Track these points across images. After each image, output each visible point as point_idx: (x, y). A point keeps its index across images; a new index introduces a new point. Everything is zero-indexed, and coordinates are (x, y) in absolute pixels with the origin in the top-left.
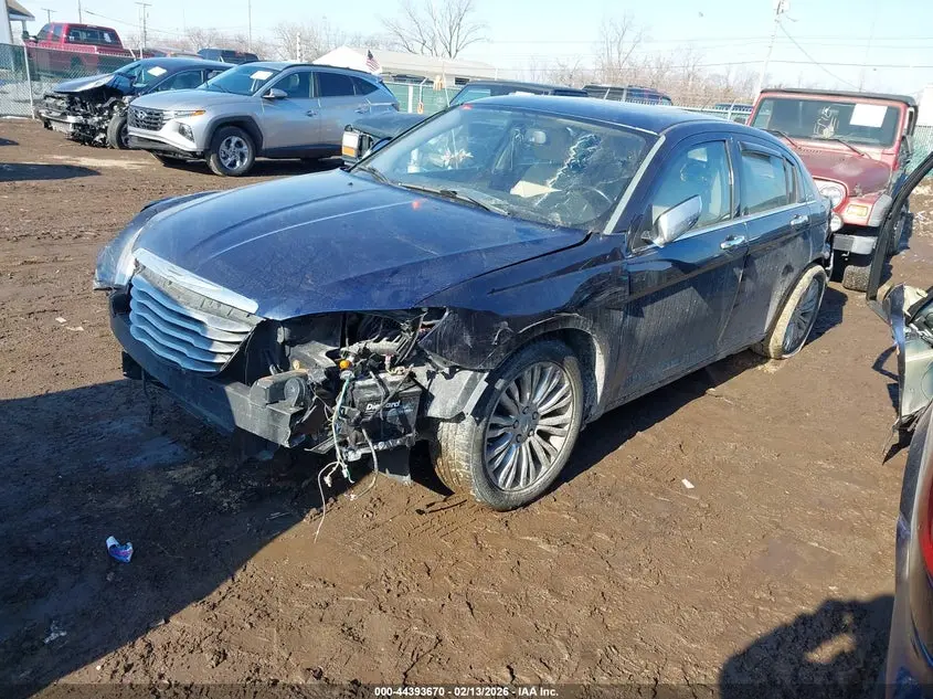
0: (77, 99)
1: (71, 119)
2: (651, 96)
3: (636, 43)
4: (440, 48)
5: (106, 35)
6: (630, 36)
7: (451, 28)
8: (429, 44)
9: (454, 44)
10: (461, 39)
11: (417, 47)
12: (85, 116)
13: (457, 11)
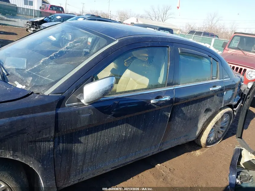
0: (35, 23)
1: (32, 29)
2: (211, 35)
3: (218, 21)
4: (160, 19)
5: (60, 9)
6: (216, 19)
7: (164, 14)
8: (157, 18)
9: (164, 18)
10: (166, 17)
11: (154, 19)
12: (36, 28)
13: (166, 9)
